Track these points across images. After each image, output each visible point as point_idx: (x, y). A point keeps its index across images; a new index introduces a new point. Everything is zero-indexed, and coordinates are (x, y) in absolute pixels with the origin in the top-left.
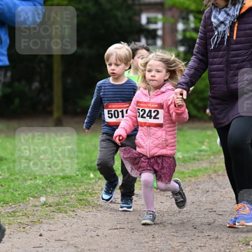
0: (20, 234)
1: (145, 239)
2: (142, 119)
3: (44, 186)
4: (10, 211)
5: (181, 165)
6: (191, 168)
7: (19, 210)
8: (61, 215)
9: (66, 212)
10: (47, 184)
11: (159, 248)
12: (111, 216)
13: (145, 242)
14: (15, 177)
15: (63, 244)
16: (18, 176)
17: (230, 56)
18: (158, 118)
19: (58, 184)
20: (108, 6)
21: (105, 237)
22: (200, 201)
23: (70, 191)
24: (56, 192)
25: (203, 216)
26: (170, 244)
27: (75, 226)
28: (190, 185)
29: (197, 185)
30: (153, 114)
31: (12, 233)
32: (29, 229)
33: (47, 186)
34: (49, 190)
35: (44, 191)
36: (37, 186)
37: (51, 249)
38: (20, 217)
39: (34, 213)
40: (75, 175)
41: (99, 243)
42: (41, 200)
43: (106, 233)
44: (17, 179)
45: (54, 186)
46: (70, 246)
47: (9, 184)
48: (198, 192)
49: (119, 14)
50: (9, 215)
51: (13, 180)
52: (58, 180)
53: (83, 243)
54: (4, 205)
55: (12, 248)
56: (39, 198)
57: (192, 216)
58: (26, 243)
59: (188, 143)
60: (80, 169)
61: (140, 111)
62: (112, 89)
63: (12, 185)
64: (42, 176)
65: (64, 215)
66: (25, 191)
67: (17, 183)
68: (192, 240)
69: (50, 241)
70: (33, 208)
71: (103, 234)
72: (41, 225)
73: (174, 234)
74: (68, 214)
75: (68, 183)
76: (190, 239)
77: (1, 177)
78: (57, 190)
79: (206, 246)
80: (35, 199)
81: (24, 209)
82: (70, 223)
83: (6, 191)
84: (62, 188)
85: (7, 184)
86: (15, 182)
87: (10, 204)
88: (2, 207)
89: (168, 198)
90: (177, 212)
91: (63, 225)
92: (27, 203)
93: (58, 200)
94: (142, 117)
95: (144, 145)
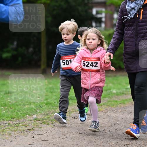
0: (21, 137)
1: (94, 140)
2: (87, 67)
3: (36, 109)
4: (16, 123)
5: (115, 97)
6: (121, 99)
7: (21, 122)
8: (45, 126)
9: (48, 124)
10: (37, 107)
11: (102, 145)
12: (74, 126)
13: (94, 142)
14: (18, 103)
15: (46, 143)
16: (20, 103)
17: (138, 29)
19: (43, 107)
20: (73, 4)
21: (71, 139)
22: (126, 118)
23: (51, 111)
24: (42, 112)
25: (128, 127)
26: (108, 143)
27: (53, 132)
28: (121, 109)
29: (125, 108)
31: (17, 136)
32: (27, 134)
34: (38, 111)
35: (35, 112)
36: (31, 109)
37: (39, 146)
38: (21, 127)
39: (30, 124)
40: (53, 102)
41: (67, 142)
42: (34, 117)
43: (71, 136)
44: (20, 104)
45: (41, 109)
46: (51, 144)
47: (15, 107)
48: (125, 113)
49: (80, 8)
50: (15, 125)
51: (17, 105)
52: (44, 105)
53: (58, 142)
54: (12, 120)
55: (17, 145)
56: (33, 115)
57: (122, 127)
58: (25, 142)
59: (120, 84)
60: (56, 99)
61: (85, 63)
63: (17, 108)
64: (34, 103)
65: (47, 126)
66: (24, 112)
67: (20, 107)
68: (122, 141)
69: (39, 141)
70: (29, 121)
72: (33, 131)
73: (111, 137)
74: (49, 125)
75: (49, 107)
76: (120, 140)
77: (10, 103)
78: (43, 111)
79: (130, 145)
80: (30, 116)
81: (24, 122)
82: (51, 131)
83: (13, 111)
84: (46, 110)
85: (14, 107)
86: (19, 106)
87: (16, 119)
88: (11, 121)
89: (108, 116)
90: (113, 124)
91: (47, 132)
92: (25, 118)
93: (44, 117)
94: (87, 66)
95: (87, 83)
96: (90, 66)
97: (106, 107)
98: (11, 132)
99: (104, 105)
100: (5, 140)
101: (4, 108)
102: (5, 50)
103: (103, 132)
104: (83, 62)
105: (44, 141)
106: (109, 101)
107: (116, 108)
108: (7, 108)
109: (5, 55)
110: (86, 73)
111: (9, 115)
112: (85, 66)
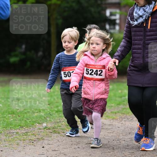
0: (30, 147)
1: (109, 150)
3: (46, 117)
4: (24, 132)
7: (30, 131)
8: (56, 135)
9: (59, 133)
10: (47, 115)
11: (116, 156)
12: (87, 135)
13: (108, 152)
14: (27, 111)
15: (57, 153)
16: (29, 110)
17: (146, 40)
18: (102, 75)
19: (54, 115)
20: (85, 5)
21: (83, 149)
23: (62, 119)
26: (123, 154)
27: (64, 141)
30: (99, 73)
31: (25, 146)
32: (36, 143)
33: (47, 117)
34: (48, 119)
35: (45, 120)
36: (41, 117)
38: (30, 136)
39: (39, 133)
41: (79, 153)
42: (44, 125)
43: (84, 146)
44: (29, 112)
45: (51, 117)
46: (61, 154)
47: (24, 115)
49: (93, 10)
50: (24, 134)
51: (26, 113)
52: (54, 113)
53: (70, 152)
54: (21, 128)
55: (25, 155)
56: (42, 124)
58: (34, 152)
61: (89, 71)
62: (66, 58)
63: (26, 116)
64: (44, 110)
65: (58, 135)
66: (33, 120)
67: (29, 115)
68: (138, 151)
69: (49, 151)
70: (38, 130)
71: (82, 147)
72: (43, 141)
73: (126, 147)
75: (60, 115)
76: (136, 150)
77: (18, 111)
78: (54, 119)
79: (146, 155)
80: (40, 125)
81: (33, 131)
82: (61, 140)
83: (22, 119)
84: (56, 118)
85: (22, 115)
86: (27, 114)
87: (24, 128)
88: (19, 129)
89: (122, 125)
90: (128, 133)
91: (57, 141)
92: (35, 127)
93: (54, 125)
94: (90, 74)
95: (90, 93)
96: (95, 74)
97: (121, 115)
98: (19, 141)
99: (118, 112)
100: (13, 151)
101: (11, 116)
102: (13, 54)
103: (118, 141)
104: (87, 69)
105: (55, 151)
106: (124, 109)
107: (131, 116)
108: (14, 116)
109: (13, 60)
110: (90, 81)
111: (17, 123)
112: (88, 74)
